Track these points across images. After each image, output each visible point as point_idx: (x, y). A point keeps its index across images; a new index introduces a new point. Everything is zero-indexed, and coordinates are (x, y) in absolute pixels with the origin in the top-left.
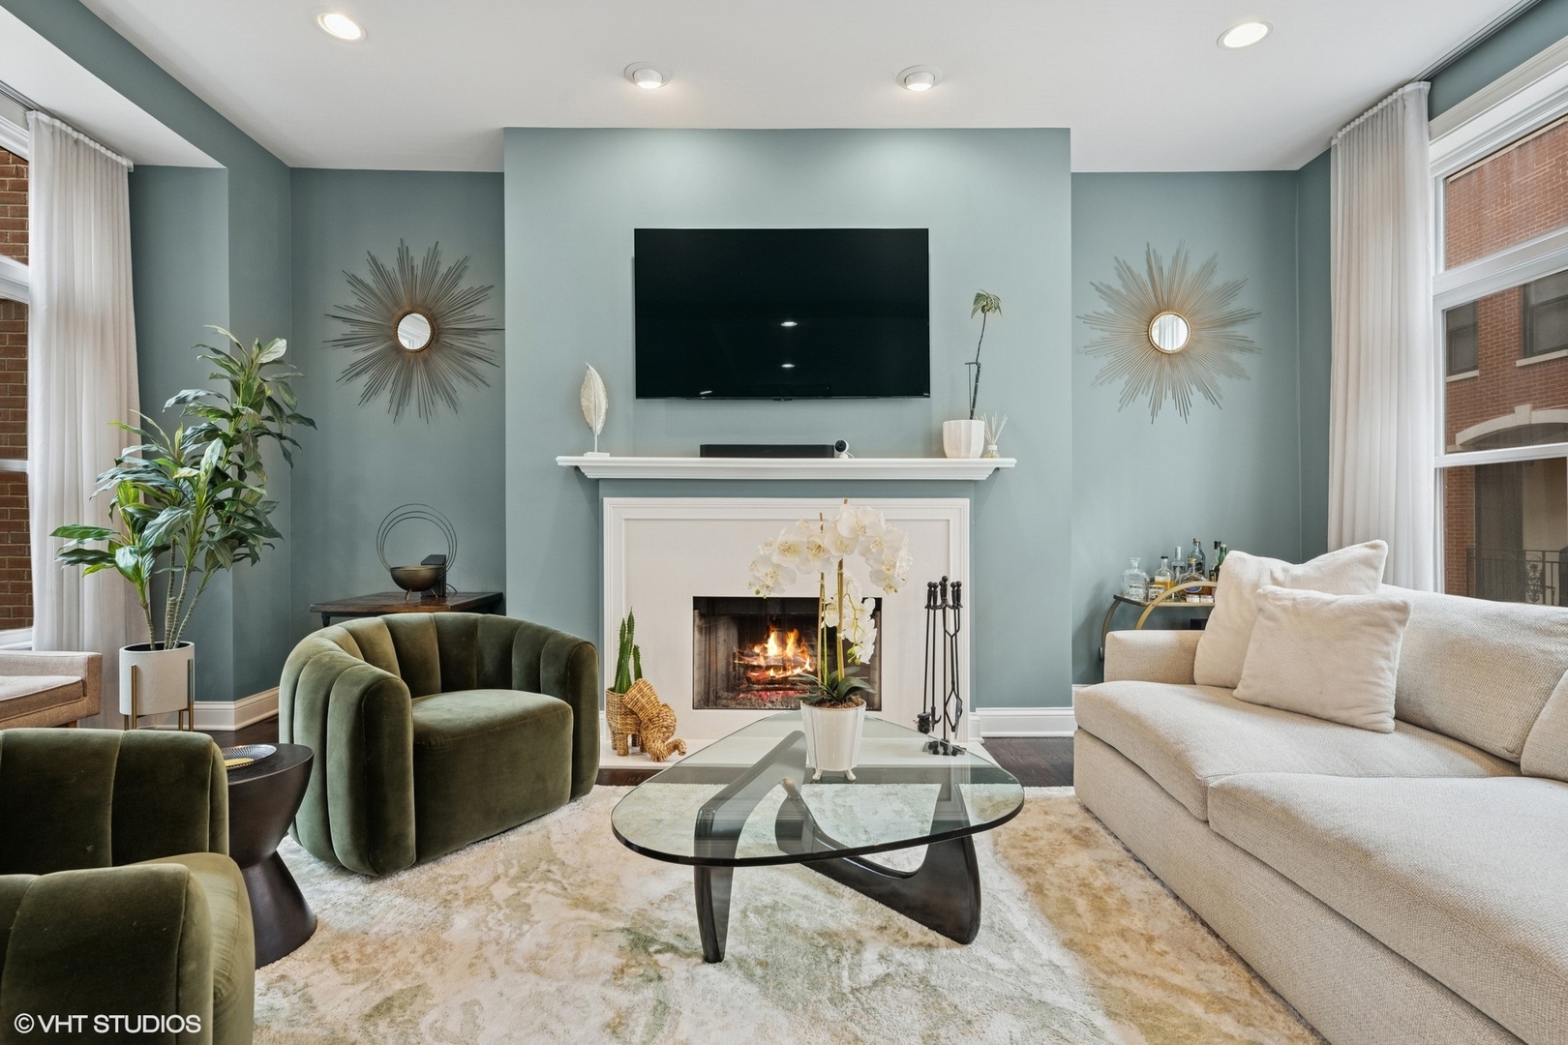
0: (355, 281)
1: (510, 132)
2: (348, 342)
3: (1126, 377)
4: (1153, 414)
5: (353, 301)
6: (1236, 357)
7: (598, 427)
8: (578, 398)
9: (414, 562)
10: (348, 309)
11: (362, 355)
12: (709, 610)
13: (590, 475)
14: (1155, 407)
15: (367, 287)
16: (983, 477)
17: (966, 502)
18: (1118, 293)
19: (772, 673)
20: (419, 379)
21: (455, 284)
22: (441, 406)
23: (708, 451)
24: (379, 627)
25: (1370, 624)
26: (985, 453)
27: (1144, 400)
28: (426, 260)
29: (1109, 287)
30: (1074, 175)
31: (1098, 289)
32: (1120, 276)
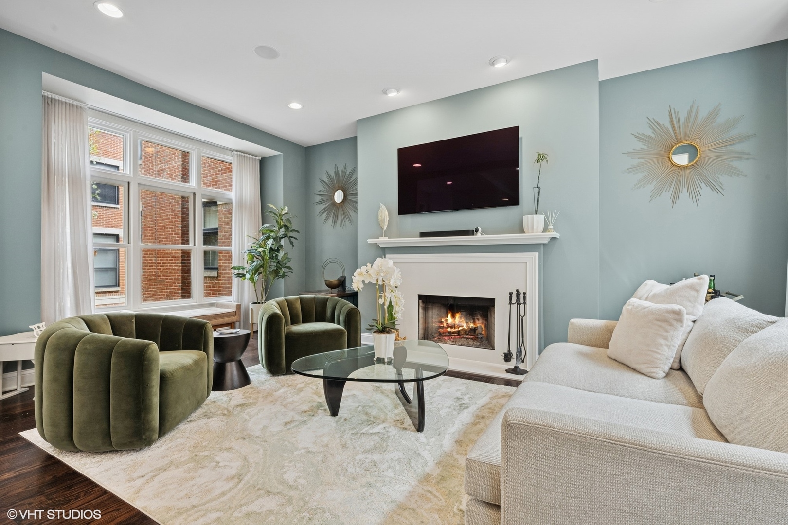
0: (322, 181)
1: (359, 121)
2: (320, 202)
3: (655, 183)
4: (673, 202)
5: (322, 188)
6: (736, 164)
7: (385, 228)
8: (377, 216)
9: (334, 279)
10: (321, 191)
11: (324, 206)
12: (427, 301)
13: (381, 246)
14: (675, 198)
15: (325, 182)
16: (546, 242)
17: (537, 254)
18: (650, 137)
19: (449, 329)
20: (340, 213)
21: (351, 178)
22: (347, 221)
23: (423, 235)
24: (296, 299)
25: (658, 320)
26: (545, 230)
27: (667, 195)
28: (342, 171)
29: (643, 134)
30: (601, 83)
31: (636, 137)
32: (651, 127)
